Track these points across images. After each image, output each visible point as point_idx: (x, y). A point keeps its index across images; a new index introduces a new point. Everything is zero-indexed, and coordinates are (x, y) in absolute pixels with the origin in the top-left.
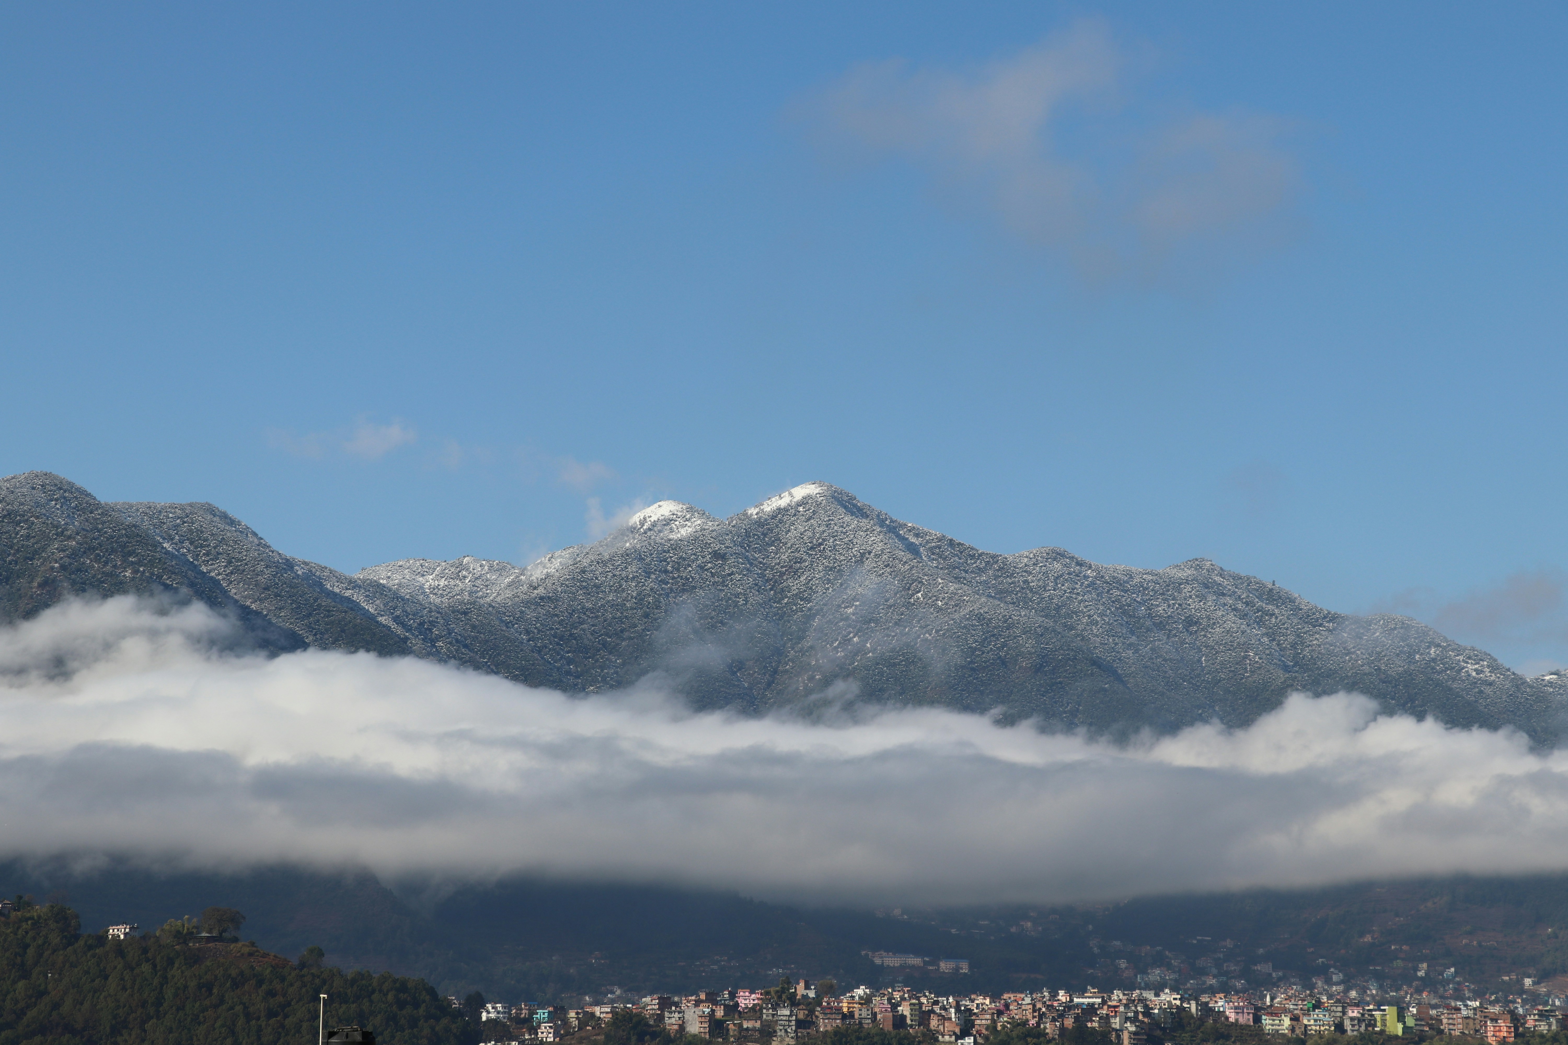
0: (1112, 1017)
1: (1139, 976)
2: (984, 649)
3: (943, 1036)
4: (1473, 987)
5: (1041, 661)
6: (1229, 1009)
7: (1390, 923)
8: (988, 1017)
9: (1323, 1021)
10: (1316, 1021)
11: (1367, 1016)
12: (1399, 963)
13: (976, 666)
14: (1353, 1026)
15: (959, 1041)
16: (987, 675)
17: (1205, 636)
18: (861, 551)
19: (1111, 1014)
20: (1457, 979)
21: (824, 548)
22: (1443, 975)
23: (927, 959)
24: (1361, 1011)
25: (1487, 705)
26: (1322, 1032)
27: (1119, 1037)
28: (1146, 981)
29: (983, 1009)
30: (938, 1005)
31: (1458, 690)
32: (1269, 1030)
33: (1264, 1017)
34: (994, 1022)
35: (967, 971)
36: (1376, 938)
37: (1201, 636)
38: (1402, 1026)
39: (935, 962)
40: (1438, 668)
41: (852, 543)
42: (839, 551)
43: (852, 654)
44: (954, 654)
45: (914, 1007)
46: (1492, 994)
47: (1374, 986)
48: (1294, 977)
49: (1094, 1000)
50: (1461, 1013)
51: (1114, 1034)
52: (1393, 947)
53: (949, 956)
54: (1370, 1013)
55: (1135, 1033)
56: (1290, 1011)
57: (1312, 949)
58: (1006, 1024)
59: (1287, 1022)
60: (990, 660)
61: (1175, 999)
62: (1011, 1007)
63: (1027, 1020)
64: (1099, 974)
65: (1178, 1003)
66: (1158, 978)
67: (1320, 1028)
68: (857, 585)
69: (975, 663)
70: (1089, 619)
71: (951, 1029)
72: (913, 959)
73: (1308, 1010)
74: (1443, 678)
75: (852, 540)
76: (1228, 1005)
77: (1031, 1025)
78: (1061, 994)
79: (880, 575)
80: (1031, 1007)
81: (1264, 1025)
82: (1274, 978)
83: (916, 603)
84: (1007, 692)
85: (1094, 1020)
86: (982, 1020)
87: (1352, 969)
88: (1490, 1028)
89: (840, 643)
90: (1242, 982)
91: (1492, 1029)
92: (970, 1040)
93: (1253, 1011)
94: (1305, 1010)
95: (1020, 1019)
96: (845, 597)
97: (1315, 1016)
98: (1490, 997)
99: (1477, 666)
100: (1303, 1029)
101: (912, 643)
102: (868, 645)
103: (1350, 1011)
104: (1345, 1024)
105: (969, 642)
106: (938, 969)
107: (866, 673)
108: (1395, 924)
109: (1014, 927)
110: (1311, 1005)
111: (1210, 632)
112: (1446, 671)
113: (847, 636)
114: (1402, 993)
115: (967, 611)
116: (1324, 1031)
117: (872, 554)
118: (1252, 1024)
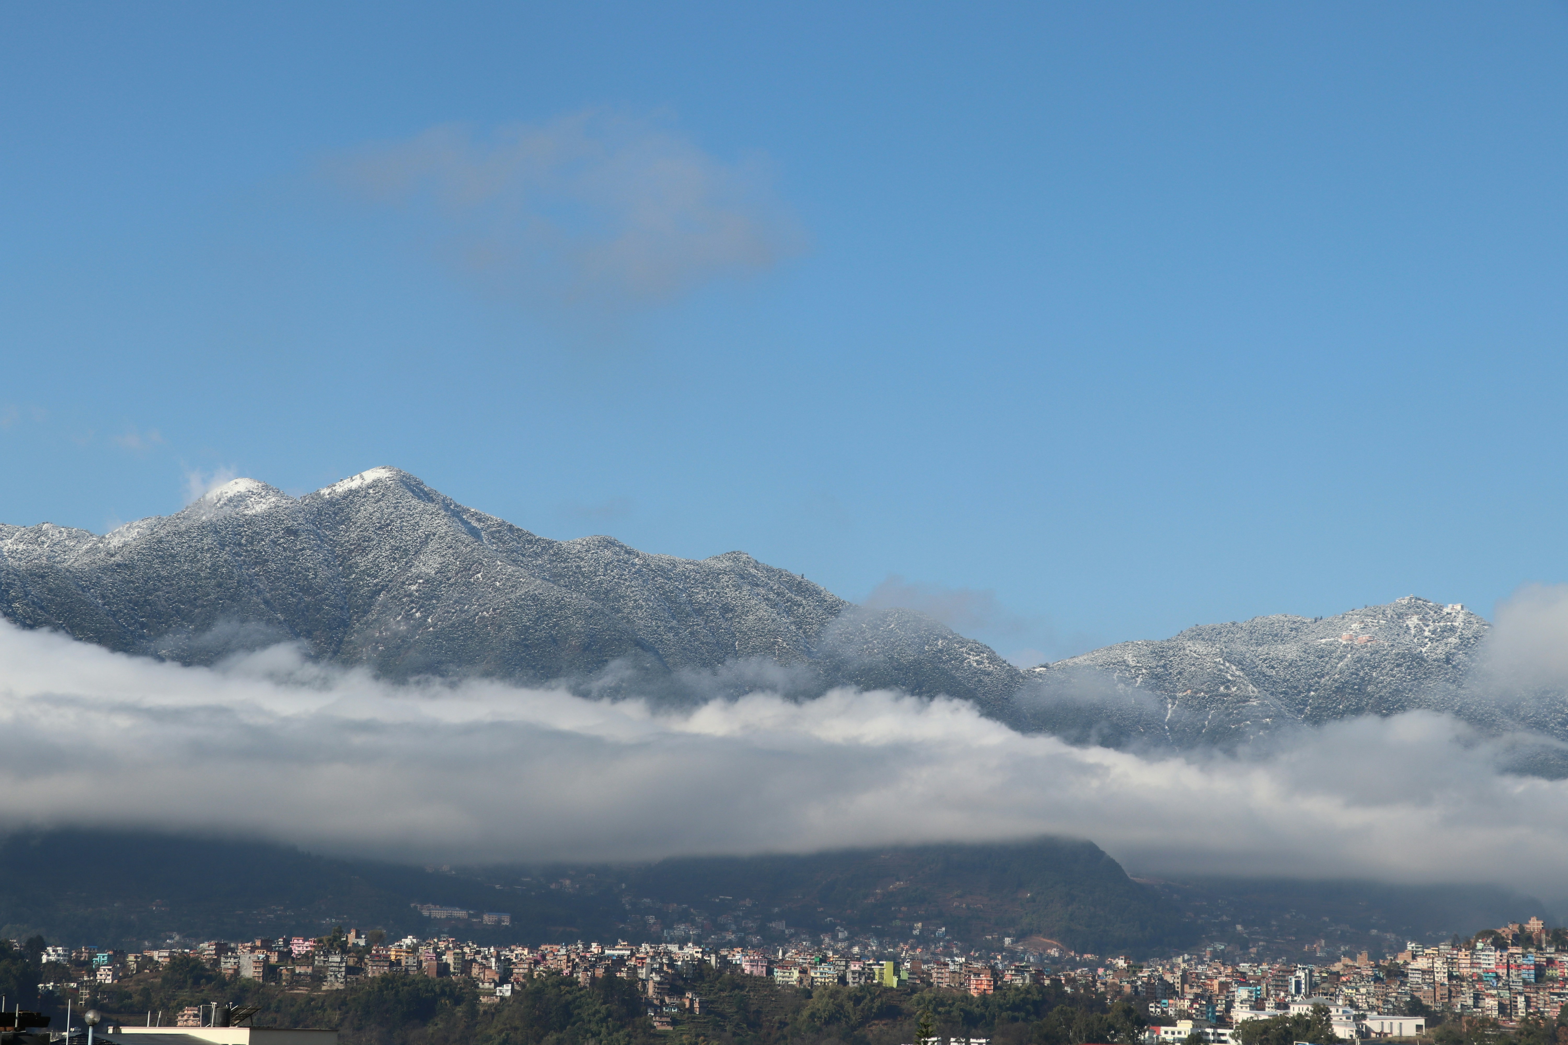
0: (639, 967)
1: (665, 931)
2: (537, 627)
4: (960, 945)
5: (590, 640)
6: (745, 962)
7: (891, 887)
8: (526, 966)
9: (828, 974)
10: (821, 973)
11: (867, 970)
12: (898, 923)
13: (529, 643)
14: (854, 978)
15: (498, 988)
16: (538, 651)
17: (739, 622)
18: (426, 533)
19: (638, 965)
20: (947, 938)
21: (391, 529)
22: (935, 934)
23: (471, 912)
24: (862, 966)
25: (985, 692)
26: (826, 984)
27: (644, 986)
28: (672, 935)
29: (522, 959)
30: (480, 955)
31: (963, 676)
32: (780, 981)
33: (776, 970)
34: (531, 971)
35: (508, 924)
36: (879, 900)
37: (735, 622)
38: (897, 979)
39: (479, 915)
40: (944, 658)
41: (418, 525)
42: (405, 532)
43: (414, 628)
44: (509, 631)
45: (458, 957)
46: (976, 951)
47: (874, 942)
48: (804, 934)
49: (624, 952)
50: (949, 968)
51: (640, 984)
52: (893, 909)
53: (492, 910)
54: (870, 967)
55: (659, 983)
56: (799, 965)
57: (822, 909)
58: (542, 973)
59: (796, 974)
60: (542, 638)
61: (697, 952)
62: (548, 958)
63: (562, 970)
64: (630, 929)
65: (700, 955)
66: (683, 932)
67: (825, 980)
68: (421, 564)
69: (528, 640)
70: (635, 603)
71: (491, 977)
72: (458, 912)
73: (816, 964)
74: (948, 667)
75: (418, 522)
76: (745, 958)
77: (565, 974)
78: (593, 946)
79: (443, 556)
80: (565, 957)
81: (776, 976)
82: (786, 934)
83: (476, 583)
84: (557, 668)
85: (623, 971)
86: (520, 969)
87: (856, 928)
88: (973, 982)
89: (403, 617)
90: (758, 938)
92: (508, 987)
93: (766, 964)
94: (813, 964)
95: (555, 968)
96: (410, 575)
97: (822, 969)
98: (974, 954)
99: (977, 658)
100: (810, 981)
101: (471, 620)
102: (429, 620)
103: (852, 965)
104: (847, 977)
105: (523, 621)
106: (482, 921)
107: (427, 646)
108: (896, 888)
109: (554, 885)
110: (818, 960)
111: (744, 619)
112: (950, 661)
113: (410, 611)
114: (899, 949)
115: (523, 592)
116: (828, 983)
117: (436, 536)
118: (765, 976)
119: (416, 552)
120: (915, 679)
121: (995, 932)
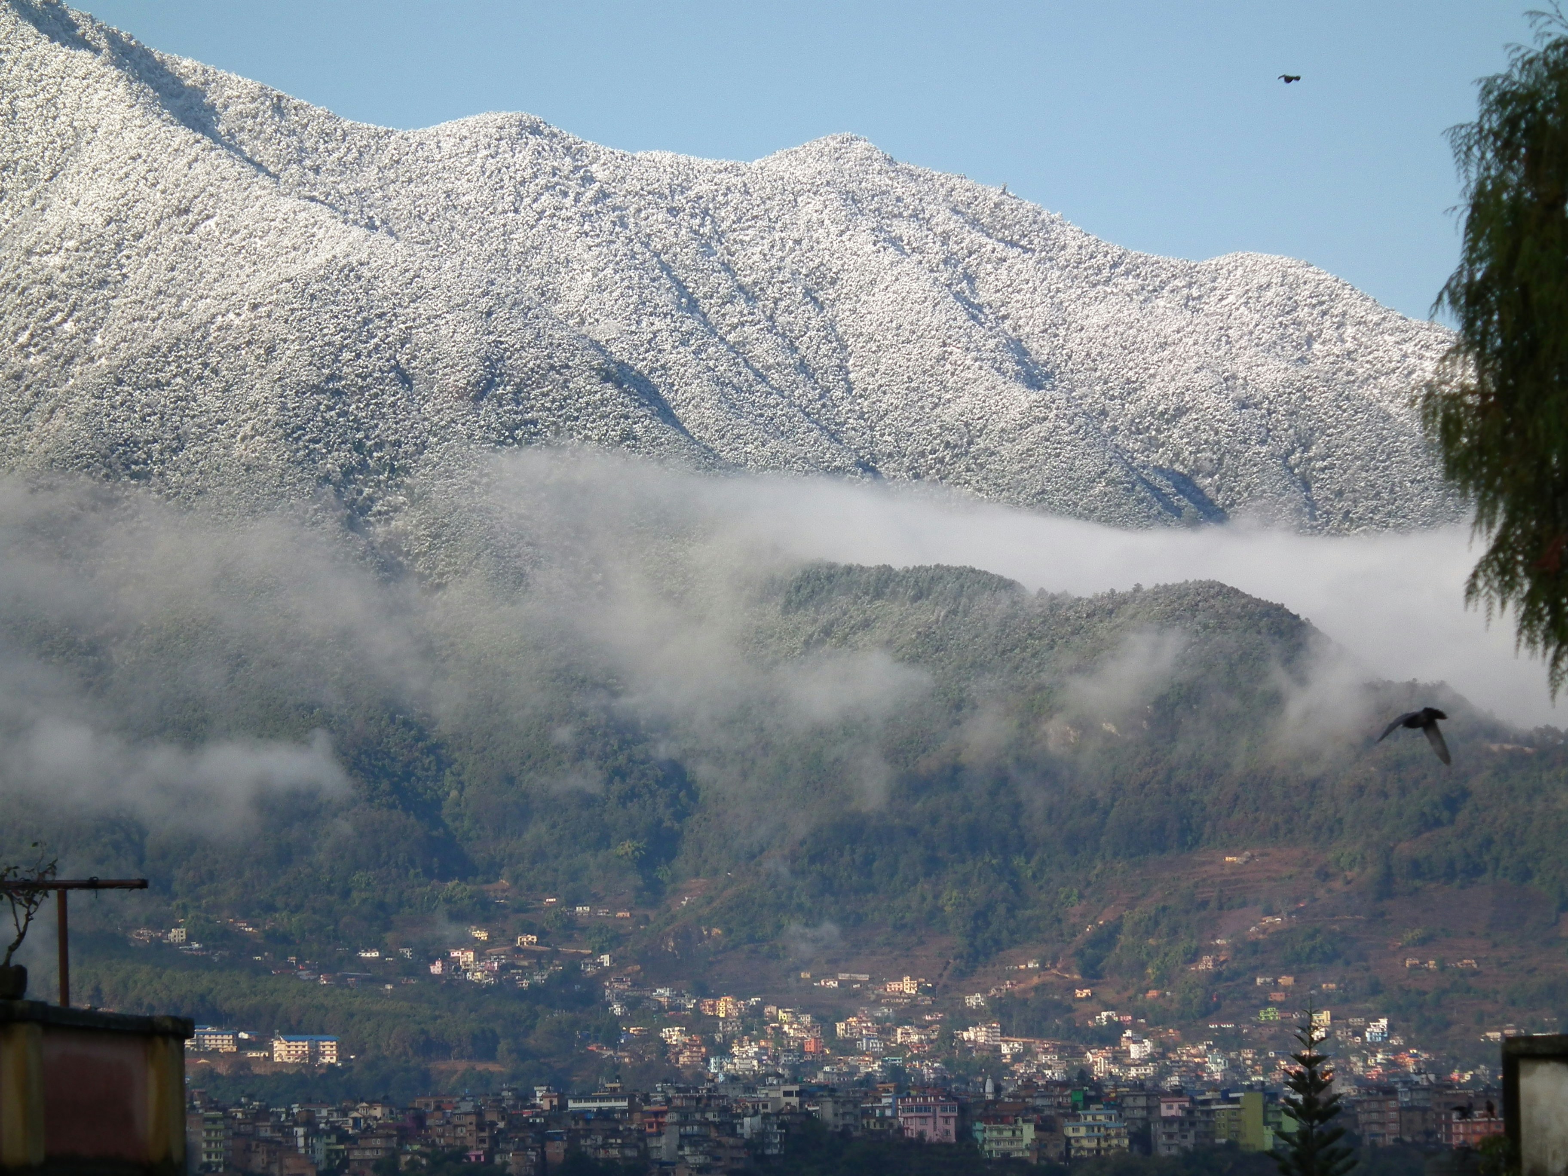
0: (651, 1135)
1: (712, 1060)
2: (361, 346)
4: (1425, 1056)
5: (491, 373)
6: (903, 1111)
7: (1253, 929)
8: (378, 1142)
9: (1107, 1129)
10: (1090, 1127)
11: (1198, 1114)
12: (1271, 1014)
13: (344, 387)
14: (1170, 1136)
16: (368, 405)
17: (854, 311)
18: (75, 124)
19: (648, 1130)
20: (1394, 1042)
22: (1362, 1035)
23: (244, 1035)
24: (1187, 1105)
26: (1103, 1153)
28: (728, 1070)
29: (369, 1126)
30: (267, 1120)
32: (990, 1152)
33: (979, 1126)
34: (394, 1155)
35: (334, 1061)
36: (1224, 961)
37: (844, 311)
38: (1273, 1133)
39: (262, 1043)
40: (1360, 371)
41: (54, 105)
42: (25, 124)
43: (61, 360)
44: (293, 358)
45: (214, 1127)
46: (1464, 1070)
47: (1217, 1064)
48: (1046, 1051)
49: (613, 1104)
50: (1396, 1100)
51: (655, 1168)
52: (1259, 981)
53: (292, 1032)
54: (1205, 1108)
55: (702, 1169)
56: (1035, 1110)
57: (1087, 992)
58: (417, 1157)
59: (1029, 1133)
60: (374, 371)
61: (787, 1094)
62: (429, 1122)
63: (466, 1149)
64: (627, 1060)
65: (795, 1101)
66: (755, 1063)
67: (1099, 1143)
68: (69, 201)
69: (340, 378)
70: (595, 275)
71: (298, 1172)
72: (213, 1037)
73: (1075, 1107)
74: (1371, 394)
75: (54, 97)
76: (903, 1101)
77: (473, 1159)
78: (539, 1094)
79: (121, 179)
80: (473, 1119)
81: (980, 1141)
82: (1005, 1055)
83: (204, 244)
84: (415, 444)
85: (611, 1144)
86: (364, 1149)
87: (1171, 1031)
88: (1457, 1128)
89: (32, 336)
90: (936, 1065)
91: (1461, 1128)
93: (956, 1114)
94: (1067, 1108)
95: (449, 1146)
96: (43, 230)
97: (1089, 1118)
98: (1462, 1077)
100: (1063, 1148)
101: (198, 335)
102: (98, 340)
103: (1163, 1106)
104: (1153, 1133)
105: (325, 331)
106: (271, 1057)
107: (95, 405)
108: (1264, 931)
109: (439, 964)
110: (1079, 1097)
111: (865, 302)
112: (1375, 379)
113: (47, 320)
114: (1277, 1077)
115: (322, 258)
116: (1106, 1150)
117: (100, 132)
118: (954, 1140)
119: (54, 174)
120: (1290, 427)
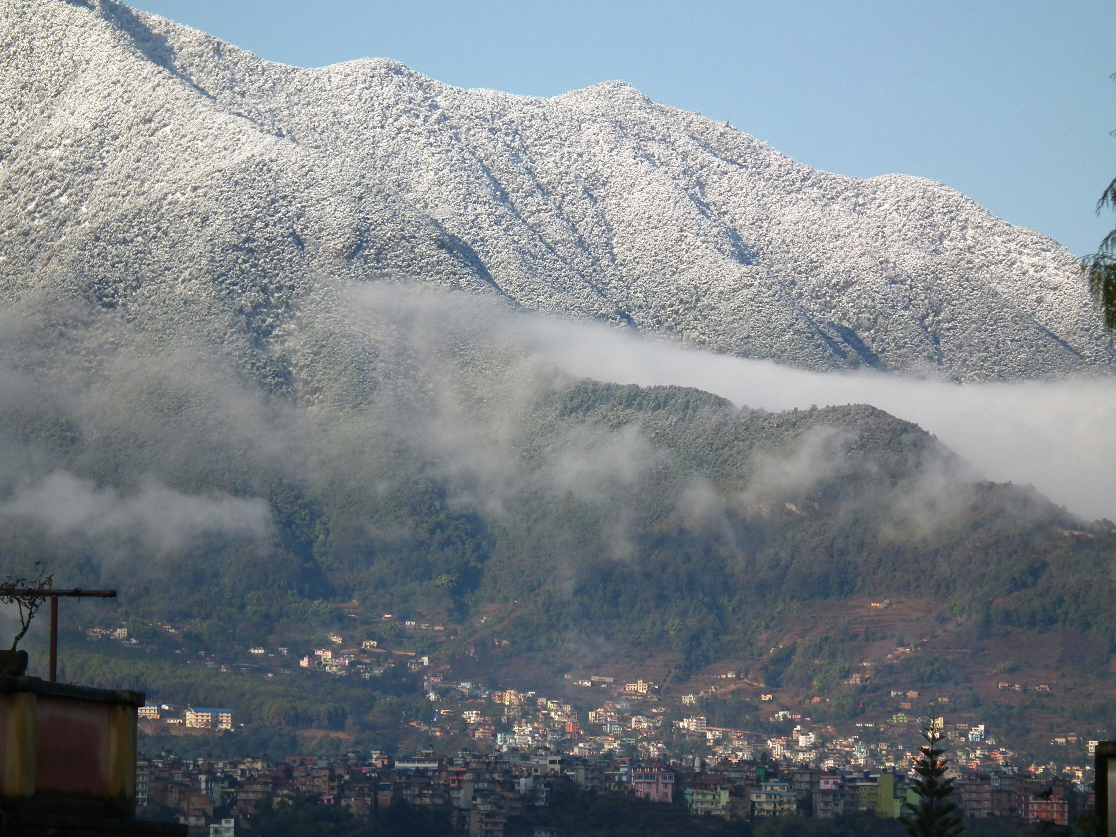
0: (453, 789)
1: (499, 736)
2: (269, 218)
3: (186, 816)
4: (1011, 753)
5: (360, 240)
6: (635, 778)
7: (890, 656)
8: (258, 788)
9: (781, 796)
10: (769, 795)
11: (847, 789)
12: (900, 718)
13: (256, 247)
14: (826, 804)
15: (212, 826)
16: (272, 260)
17: (618, 205)
18: (75, 58)
19: (452, 785)
20: (988, 742)
21: (15, 53)
22: (966, 736)
23: (165, 707)
24: (839, 781)
25: (1050, 319)
26: (777, 814)
27: (462, 820)
28: (510, 744)
29: (252, 775)
30: (180, 769)
31: (1006, 296)
32: (697, 810)
33: (689, 791)
34: (269, 797)
35: (229, 727)
36: (869, 678)
37: (611, 205)
38: (901, 804)
39: (178, 713)
40: (977, 261)
41: (60, 44)
42: (39, 57)
43: (57, 223)
44: (221, 225)
45: (141, 772)
46: (1038, 765)
47: (861, 753)
48: (739, 738)
49: (427, 765)
50: (990, 784)
51: (456, 813)
52: (893, 694)
53: (199, 706)
54: (852, 784)
55: (489, 815)
56: (730, 780)
57: (769, 696)
58: (286, 799)
59: (724, 797)
60: (277, 236)
61: (552, 762)
62: (295, 774)
63: (321, 794)
64: (438, 734)
65: (557, 767)
66: (530, 739)
67: (775, 806)
68: (68, 111)
69: (254, 241)
70: (436, 174)
71: (200, 807)
72: (144, 709)
73: (758, 780)
74: (984, 277)
75: (60, 39)
76: (635, 770)
77: (326, 802)
78: (374, 756)
79: (105, 97)
80: (326, 772)
81: (690, 802)
82: (709, 740)
83: (161, 144)
84: (304, 288)
85: (425, 794)
86: (248, 792)
87: (829, 727)
88: (1033, 807)
89: (37, 205)
90: (659, 745)
91: (1036, 807)
92: (228, 824)
93: (673, 781)
94: (753, 780)
95: (309, 791)
96: (49, 131)
97: (769, 788)
98: (1037, 770)
99: (1035, 260)
100: (749, 809)
101: (154, 207)
102: (84, 209)
103: (822, 782)
104: (814, 801)
105: (244, 207)
106: (184, 723)
107: (79, 255)
108: (898, 657)
109: (306, 660)
110: (761, 773)
111: (626, 199)
112: (987, 267)
113: (49, 194)
114: (904, 764)
115: (244, 156)
116: (780, 812)
117: (92, 64)
118: (671, 800)
119: (58, 93)
120: (926, 298)
121: (1072, 731)
